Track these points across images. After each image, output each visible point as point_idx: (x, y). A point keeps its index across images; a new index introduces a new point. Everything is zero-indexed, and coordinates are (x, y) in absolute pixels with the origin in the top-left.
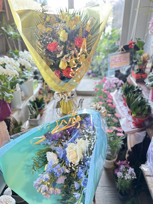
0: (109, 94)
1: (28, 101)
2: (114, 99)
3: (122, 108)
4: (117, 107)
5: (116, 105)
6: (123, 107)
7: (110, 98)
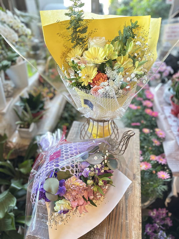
0: (148, 89)
1: (17, 97)
2: (156, 99)
3: (169, 119)
4: (161, 117)
5: (159, 112)
6: (170, 117)
7: (150, 97)
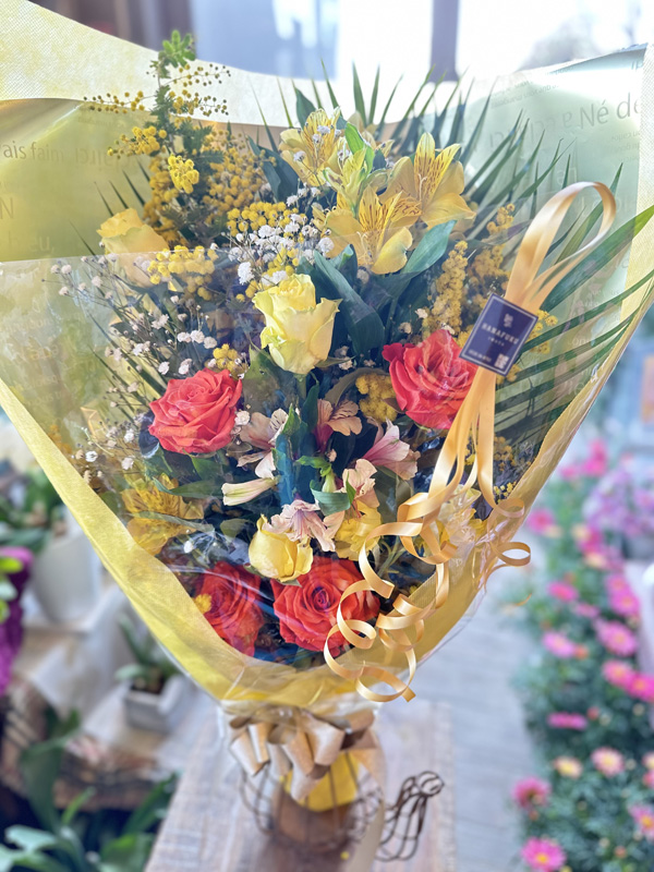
0: (619, 571)
7: (624, 606)
